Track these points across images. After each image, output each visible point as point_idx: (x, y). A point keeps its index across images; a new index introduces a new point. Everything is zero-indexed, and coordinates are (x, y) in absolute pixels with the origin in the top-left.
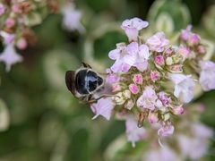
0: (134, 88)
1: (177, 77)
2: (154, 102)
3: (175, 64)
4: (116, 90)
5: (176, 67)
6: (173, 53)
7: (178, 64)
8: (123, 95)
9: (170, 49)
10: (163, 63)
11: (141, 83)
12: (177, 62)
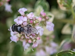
3: (36, 23)
5: (37, 24)
6: (36, 19)
9: (35, 18)
12: (37, 22)
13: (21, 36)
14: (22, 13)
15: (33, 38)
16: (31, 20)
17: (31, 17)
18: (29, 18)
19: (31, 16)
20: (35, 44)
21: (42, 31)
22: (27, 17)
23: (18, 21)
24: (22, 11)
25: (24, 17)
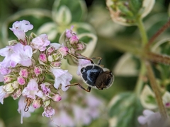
13: (16, 90)
15: (44, 98)
16: (43, 52)
18: (37, 47)
19: (41, 44)
20: (48, 111)
21: (67, 80)
22: (33, 45)
23: (9, 55)
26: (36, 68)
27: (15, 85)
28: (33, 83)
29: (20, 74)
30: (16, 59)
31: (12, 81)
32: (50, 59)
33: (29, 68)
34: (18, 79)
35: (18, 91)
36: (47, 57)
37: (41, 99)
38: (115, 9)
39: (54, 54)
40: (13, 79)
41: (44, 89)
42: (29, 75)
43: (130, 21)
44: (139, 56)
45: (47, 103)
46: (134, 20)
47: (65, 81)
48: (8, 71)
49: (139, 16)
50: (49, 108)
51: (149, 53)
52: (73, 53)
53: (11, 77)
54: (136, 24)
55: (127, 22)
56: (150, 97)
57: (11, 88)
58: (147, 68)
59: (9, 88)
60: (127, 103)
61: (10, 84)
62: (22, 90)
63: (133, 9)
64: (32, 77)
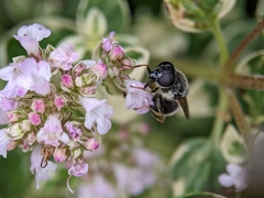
0: (34, 117)
1: (89, 103)
2: (58, 135)
3: (86, 86)
4: (12, 120)
5: (87, 89)
6: (86, 71)
7: (90, 85)
8: (20, 127)
9: (81, 65)
10: (71, 84)
11: (42, 110)
12: (89, 82)
13: (26, 135)
14: (31, 46)
15: (72, 145)
16: (66, 72)
17: (64, 63)
18: (58, 65)
19: (64, 59)
20: (79, 167)
21: (106, 116)
22: (52, 61)
23: (15, 79)
24: (32, 40)
25: (38, 61)
26: (57, 97)
27: (25, 125)
28: (53, 122)
29: (33, 107)
30: (26, 83)
31: (20, 120)
32: (79, 82)
33: (46, 99)
34: (30, 115)
35: (30, 136)
36: (74, 80)
37: (67, 147)
38: (176, 7)
39: (85, 75)
40: (22, 117)
41: (71, 130)
42: (46, 109)
43: (200, 25)
44: (215, 81)
45: (77, 153)
46: (207, 23)
47: (102, 118)
48: (13, 104)
49: (215, 17)
50: (80, 161)
51: (232, 75)
52: (117, 74)
53: (18, 113)
54: (211, 30)
55: (196, 26)
56: (236, 144)
57: (19, 131)
58: (230, 98)
59: (16, 131)
60: (199, 157)
61: (17, 125)
62: (36, 133)
63: (205, 5)
64: (52, 112)
